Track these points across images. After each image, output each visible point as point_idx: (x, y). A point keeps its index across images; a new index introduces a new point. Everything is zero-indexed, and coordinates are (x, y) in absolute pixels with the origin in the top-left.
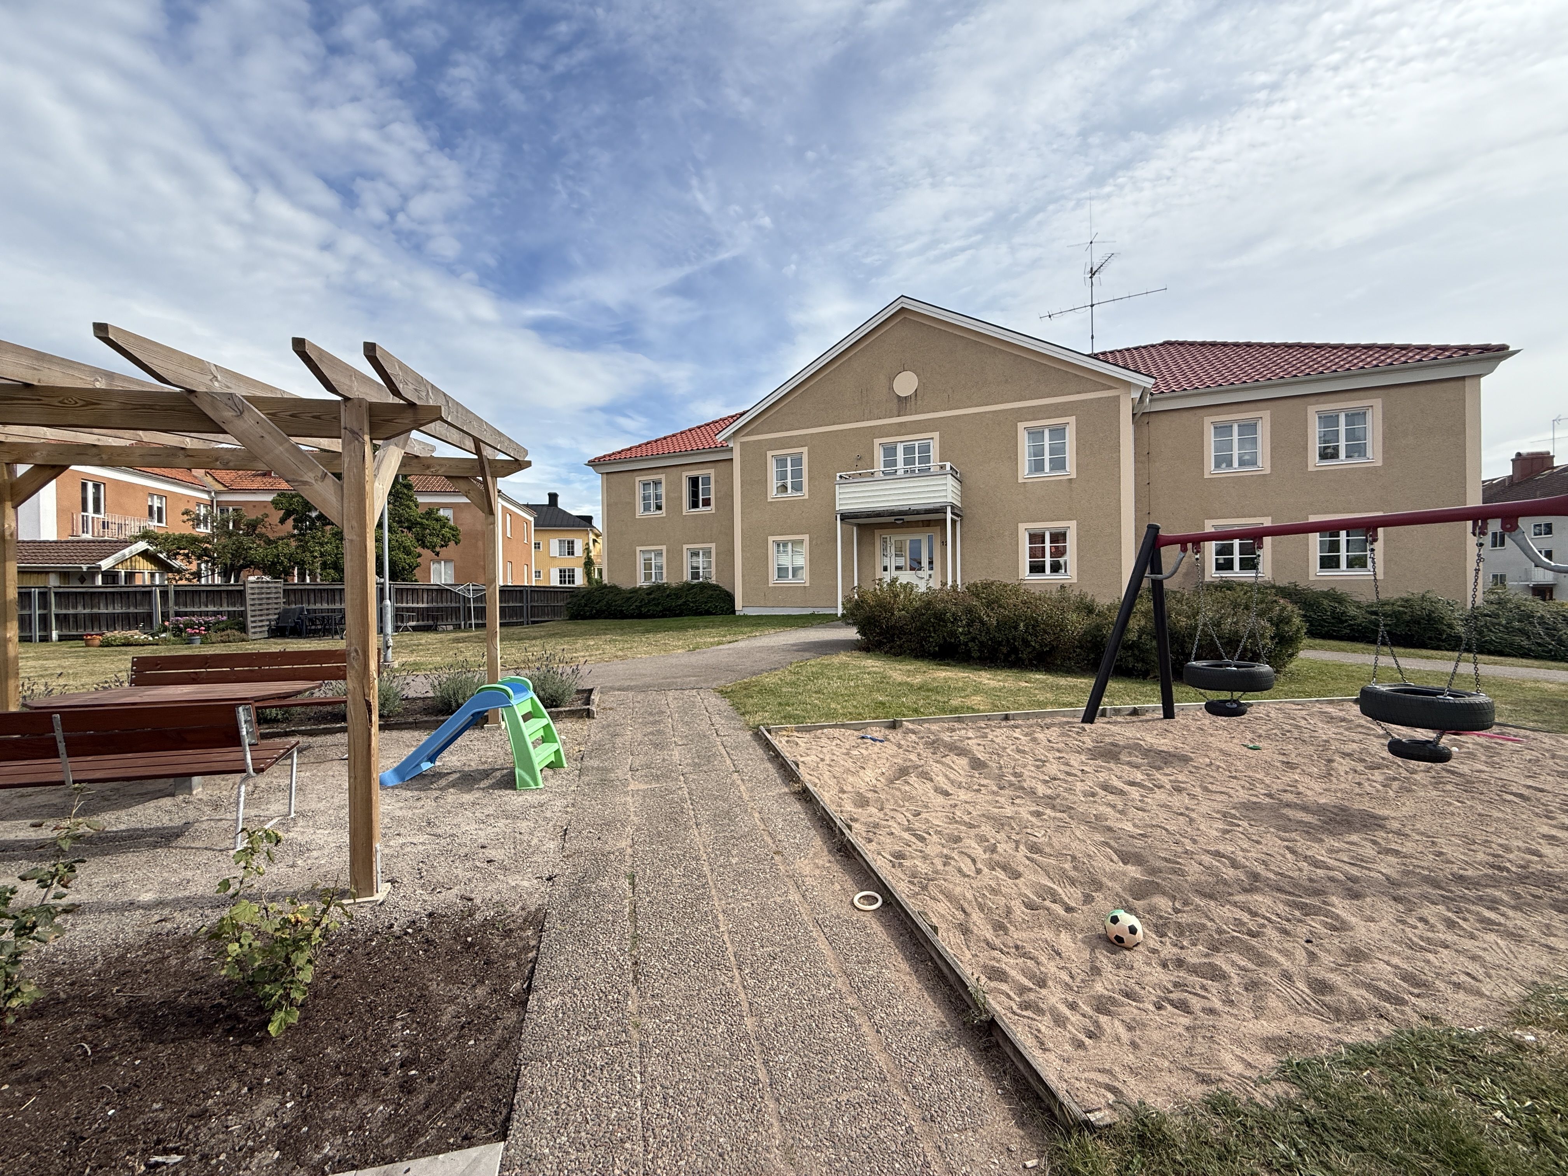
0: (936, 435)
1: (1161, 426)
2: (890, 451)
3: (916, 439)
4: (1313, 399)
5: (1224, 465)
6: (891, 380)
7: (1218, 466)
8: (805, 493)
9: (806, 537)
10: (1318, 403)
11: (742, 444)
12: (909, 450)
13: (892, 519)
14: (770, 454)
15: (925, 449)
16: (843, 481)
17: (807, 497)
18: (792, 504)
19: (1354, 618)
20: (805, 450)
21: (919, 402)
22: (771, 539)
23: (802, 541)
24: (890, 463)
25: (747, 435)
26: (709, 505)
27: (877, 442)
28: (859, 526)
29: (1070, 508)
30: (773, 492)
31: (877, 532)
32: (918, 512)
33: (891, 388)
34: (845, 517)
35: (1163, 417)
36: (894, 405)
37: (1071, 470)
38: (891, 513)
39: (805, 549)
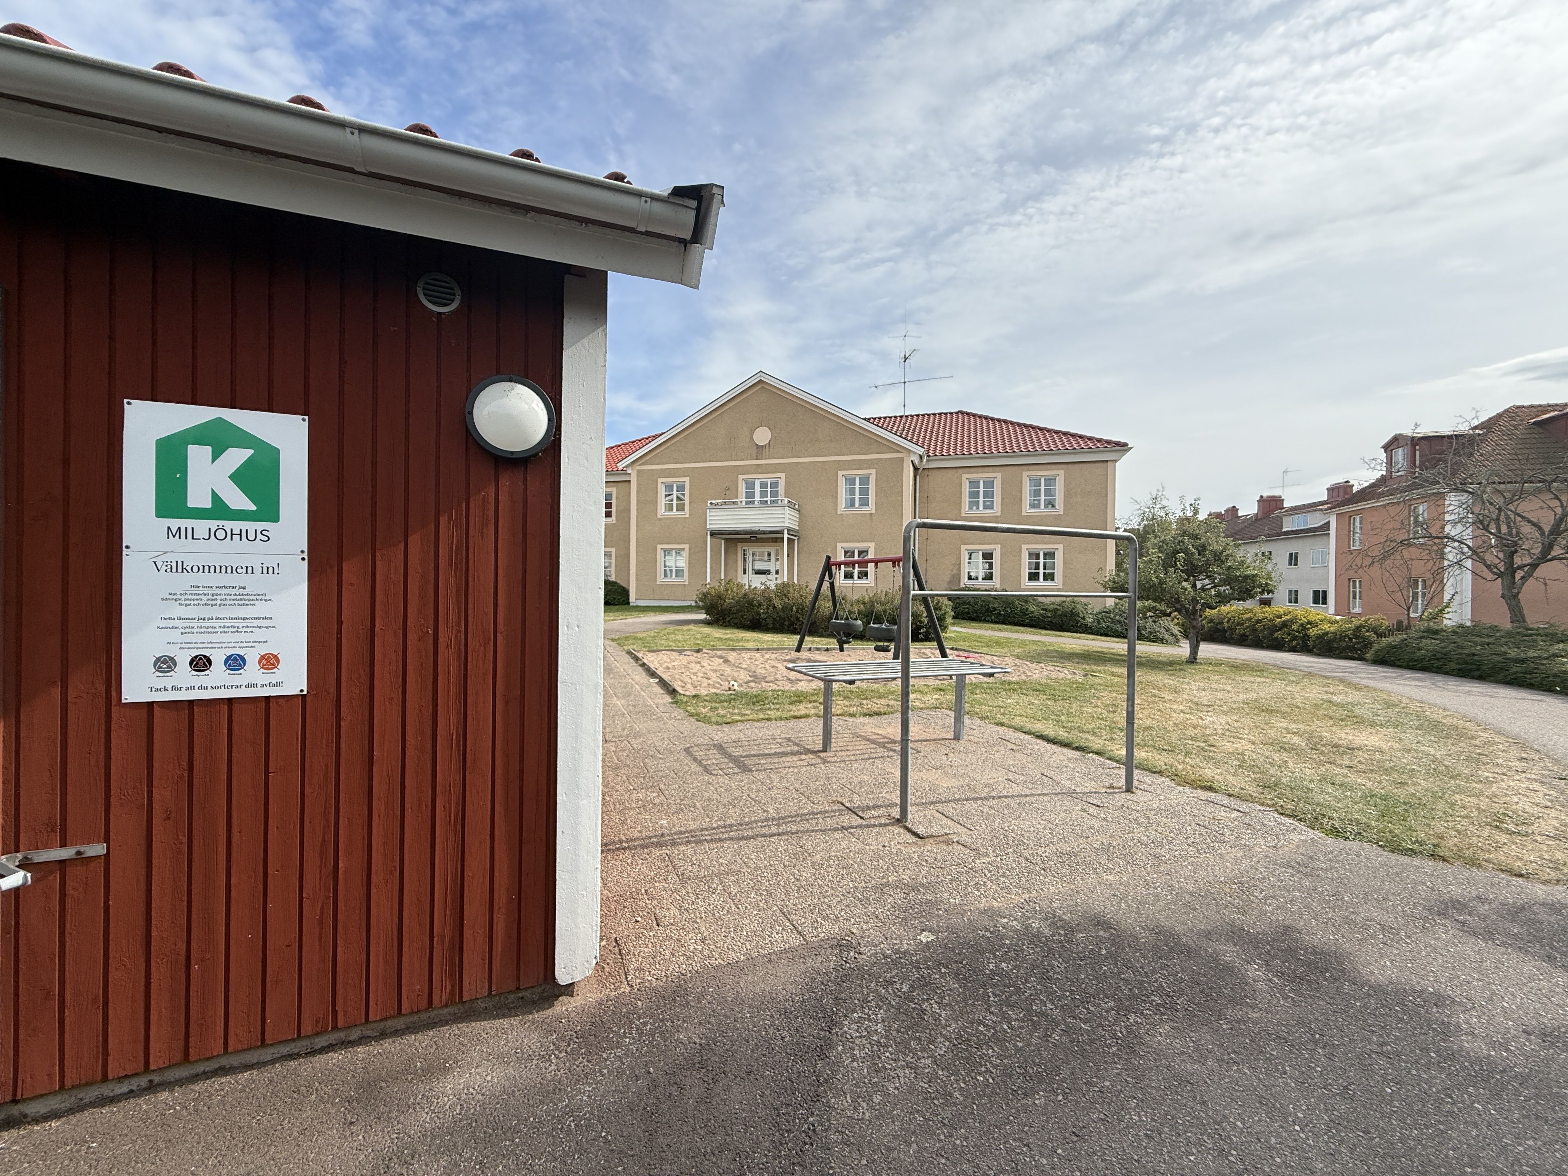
0: (783, 475)
1: (936, 479)
2: (750, 485)
3: (769, 478)
4: (1025, 468)
5: (974, 508)
6: (752, 432)
7: (971, 508)
8: (686, 513)
9: (687, 547)
10: (1028, 470)
11: (638, 471)
12: (763, 485)
13: (748, 536)
14: (660, 480)
15: (775, 485)
16: (714, 507)
17: (687, 516)
18: (676, 520)
19: (1032, 612)
20: (687, 479)
21: (772, 450)
22: (659, 547)
23: (683, 549)
24: (750, 495)
25: (642, 464)
26: (611, 516)
27: (741, 477)
28: (726, 539)
29: (871, 534)
30: (661, 511)
31: (740, 545)
32: (764, 533)
33: (752, 439)
34: (713, 534)
35: (936, 471)
36: (754, 451)
37: (872, 507)
38: (746, 532)
39: (685, 554)
